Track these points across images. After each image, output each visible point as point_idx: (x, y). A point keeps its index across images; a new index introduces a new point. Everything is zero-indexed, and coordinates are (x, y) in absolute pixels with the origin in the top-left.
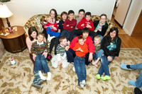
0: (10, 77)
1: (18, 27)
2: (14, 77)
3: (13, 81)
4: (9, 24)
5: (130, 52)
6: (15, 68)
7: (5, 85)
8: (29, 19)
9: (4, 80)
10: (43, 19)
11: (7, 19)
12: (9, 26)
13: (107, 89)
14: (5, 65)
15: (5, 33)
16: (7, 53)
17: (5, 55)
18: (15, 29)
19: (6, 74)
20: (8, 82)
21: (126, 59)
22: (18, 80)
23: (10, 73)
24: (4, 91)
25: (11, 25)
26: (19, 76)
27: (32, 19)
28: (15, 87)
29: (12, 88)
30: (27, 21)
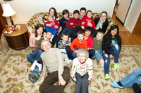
0: (14, 72)
1: (21, 25)
2: (18, 73)
3: (17, 76)
4: (12, 22)
5: (131, 49)
6: (18, 64)
7: (9, 80)
8: (31, 17)
9: (9, 75)
11: (10, 17)
12: (13, 24)
13: (106, 84)
14: (9, 61)
15: (8, 31)
16: (11, 50)
17: (9, 52)
18: (18, 27)
19: (11, 70)
20: (13, 77)
21: (126, 56)
22: (22, 75)
23: (14, 69)
24: (8, 86)
25: (15, 23)
26: (22, 71)
27: (35, 17)
28: (19, 82)
29: (16, 83)
30: (30, 19)
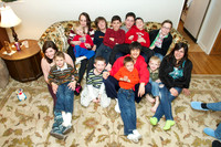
0: (17, 119)
1: (29, 41)
2: (23, 120)
3: (21, 126)
4: (15, 36)
5: (208, 81)
6: (25, 105)
7: (8, 132)
8: (46, 28)
9: (8, 124)
10: (69, 28)
11: (12, 28)
12: (16, 39)
13: (168, 141)
14: (9, 100)
15: (9, 52)
16: (14, 81)
17: (11, 85)
18: (25, 44)
19: (11, 116)
20: (14, 128)
21: (200, 92)
22: (30, 124)
23: (17, 114)
24: (7, 142)
25: (20, 38)
26: (31, 118)
27: (52, 29)
28: (24, 135)
29: (19, 137)
30: (43, 32)
